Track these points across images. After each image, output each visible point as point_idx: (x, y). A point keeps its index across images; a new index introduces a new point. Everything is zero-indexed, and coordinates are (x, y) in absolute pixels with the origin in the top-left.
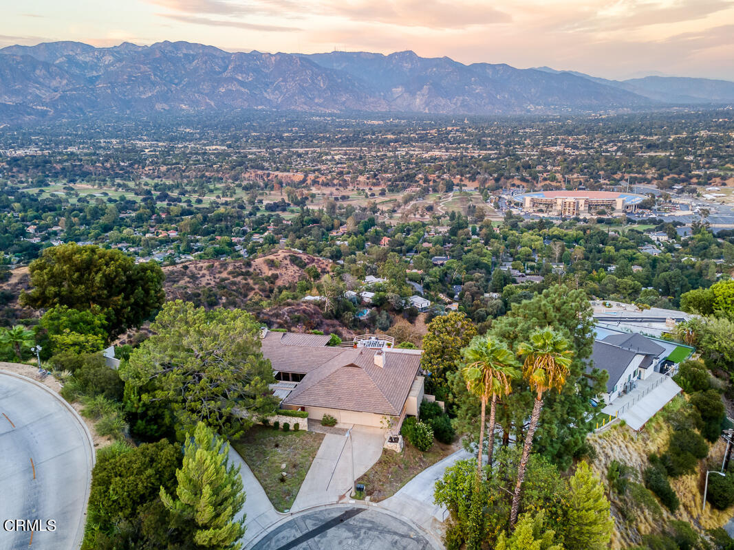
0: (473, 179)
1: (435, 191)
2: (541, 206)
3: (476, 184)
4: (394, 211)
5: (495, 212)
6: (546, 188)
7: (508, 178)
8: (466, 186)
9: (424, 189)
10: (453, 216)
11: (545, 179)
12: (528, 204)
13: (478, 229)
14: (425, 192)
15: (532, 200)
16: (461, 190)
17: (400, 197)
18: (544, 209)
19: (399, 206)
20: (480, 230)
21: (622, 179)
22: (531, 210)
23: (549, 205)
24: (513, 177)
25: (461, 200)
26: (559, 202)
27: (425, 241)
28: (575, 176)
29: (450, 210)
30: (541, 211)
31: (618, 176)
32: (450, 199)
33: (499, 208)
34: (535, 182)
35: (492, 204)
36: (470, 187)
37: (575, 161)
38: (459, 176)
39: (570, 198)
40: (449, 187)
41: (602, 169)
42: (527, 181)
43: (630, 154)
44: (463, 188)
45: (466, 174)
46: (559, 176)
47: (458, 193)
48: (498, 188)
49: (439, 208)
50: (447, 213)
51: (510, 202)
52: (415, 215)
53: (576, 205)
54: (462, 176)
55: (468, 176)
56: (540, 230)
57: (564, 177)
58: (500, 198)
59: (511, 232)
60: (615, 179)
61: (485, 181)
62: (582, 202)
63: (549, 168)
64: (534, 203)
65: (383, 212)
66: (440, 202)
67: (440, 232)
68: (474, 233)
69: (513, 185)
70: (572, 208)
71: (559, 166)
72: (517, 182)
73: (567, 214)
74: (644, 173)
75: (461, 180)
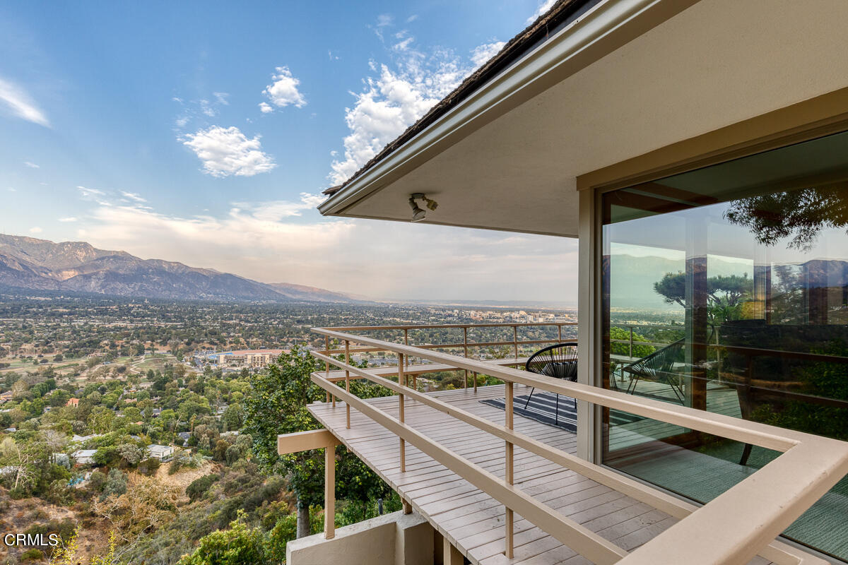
0: (164, 343)
1: (124, 354)
2: (234, 361)
3: (168, 348)
4: (77, 375)
5: (192, 369)
6: (234, 349)
7: (198, 342)
8: (157, 350)
9: (112, 353)
10: (150, 375)
11: (231, 343)
12: (222, 360)
13: (184, 382)
14: (112, 356)
15: (226, 357)
16: (153, 354)
17: (82, 361)
18: (237, 364)
19: (83, 369)
20: (186, 383)
21: (288, 341)
22: (226, 366)
23: (241, 360)
24: (203, 341)
25: (155, 362)
26: (249, 357)
27: (126, 397)
28: (255, 339)
29: (146, 370)
30: (234, 365)
31: (285, 339)
32: (143, 361)
33: (195, 365)
34: (222, 345)
35: (189, 363)
36: (162, 350)
37: (251, 329)
38: (149, 342)
39: (258, 354)
40: (141, 351)
41: (273, 335)
42: (216, 344)
43: (288, 326)
44: (155, 352)
45: (157, 339)
46: (242, 340)
47: (150, 356)
48: (191, 350)
49: (131, 369)
50: (142, 373)
51: (205, 361)
52: (105, 376)
53: (263, 358)
54: (153, 341)
55: (159, 341)
56: (244, 378)
57: (246, 341)
58: (194, 357)
59: (218, 381)
60: (282, 342)
61: (177, 345)
62: (267, 356)
63: (232, 334)
64: (228, 360)
65: (61, 376)
66: (132, 364)
67: (143, 388)
68: (180, 386)
69: (204, 348)
70: (260, 362)
71: (239, 332)
72: (207, 346)
73: (256, 366)
74: (301, 338)
75: (152, 345)
